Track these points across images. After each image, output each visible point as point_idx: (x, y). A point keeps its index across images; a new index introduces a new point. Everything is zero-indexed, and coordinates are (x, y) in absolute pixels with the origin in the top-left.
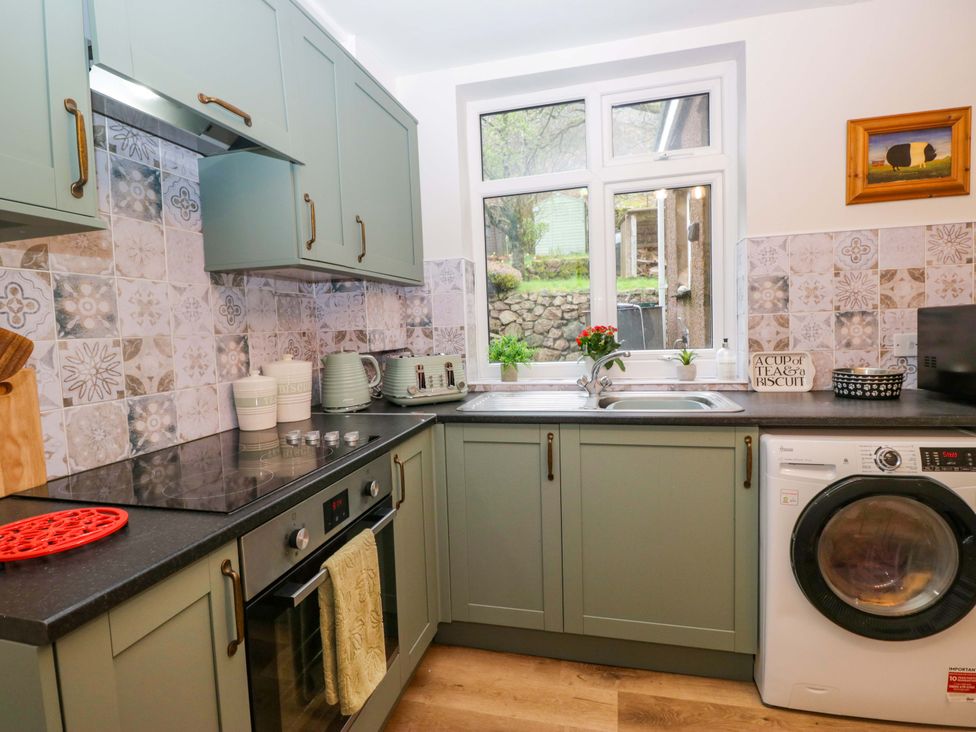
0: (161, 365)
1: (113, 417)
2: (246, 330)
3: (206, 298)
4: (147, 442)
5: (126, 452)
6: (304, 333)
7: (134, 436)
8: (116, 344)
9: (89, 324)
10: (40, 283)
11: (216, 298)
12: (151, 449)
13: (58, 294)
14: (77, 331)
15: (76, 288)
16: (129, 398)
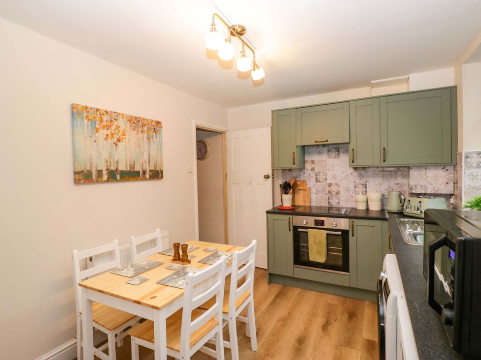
0: (337, 189)
1: (325, 198)
2: (366, 182)
3: (351, 174)
4: (331, 205)
5: (327, 205)
6: (398, 184)
7: (329, 203)
8: (327, 184)
9: (321, 180)
10: (313, 173)
11: (355, 174)
12: (332, 206)
13: (316, 175)
14: (319, 181)
15: (319, 174)
16: (328, 195)
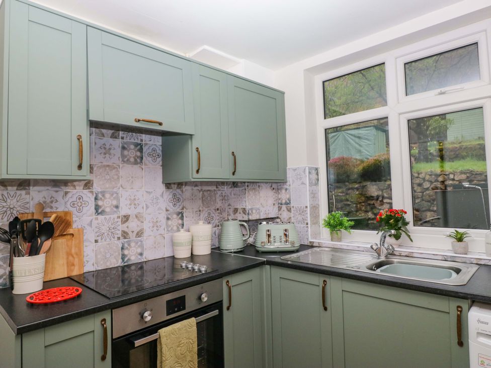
0: (138, 226)
1: (114, 248)
2: (183, 209)
3: (162, 195)
4: (129, 259)
5: (119, 263)
6: (218, 209)
7: (123, 257)
8: (118, 217)
9: (108, 210)
10: (90, 195)
11: (168, 195)
12: (130, 263)
13: (96, 199)
14: (103, 212)
15: (103, 196)
16: (122, 240)
